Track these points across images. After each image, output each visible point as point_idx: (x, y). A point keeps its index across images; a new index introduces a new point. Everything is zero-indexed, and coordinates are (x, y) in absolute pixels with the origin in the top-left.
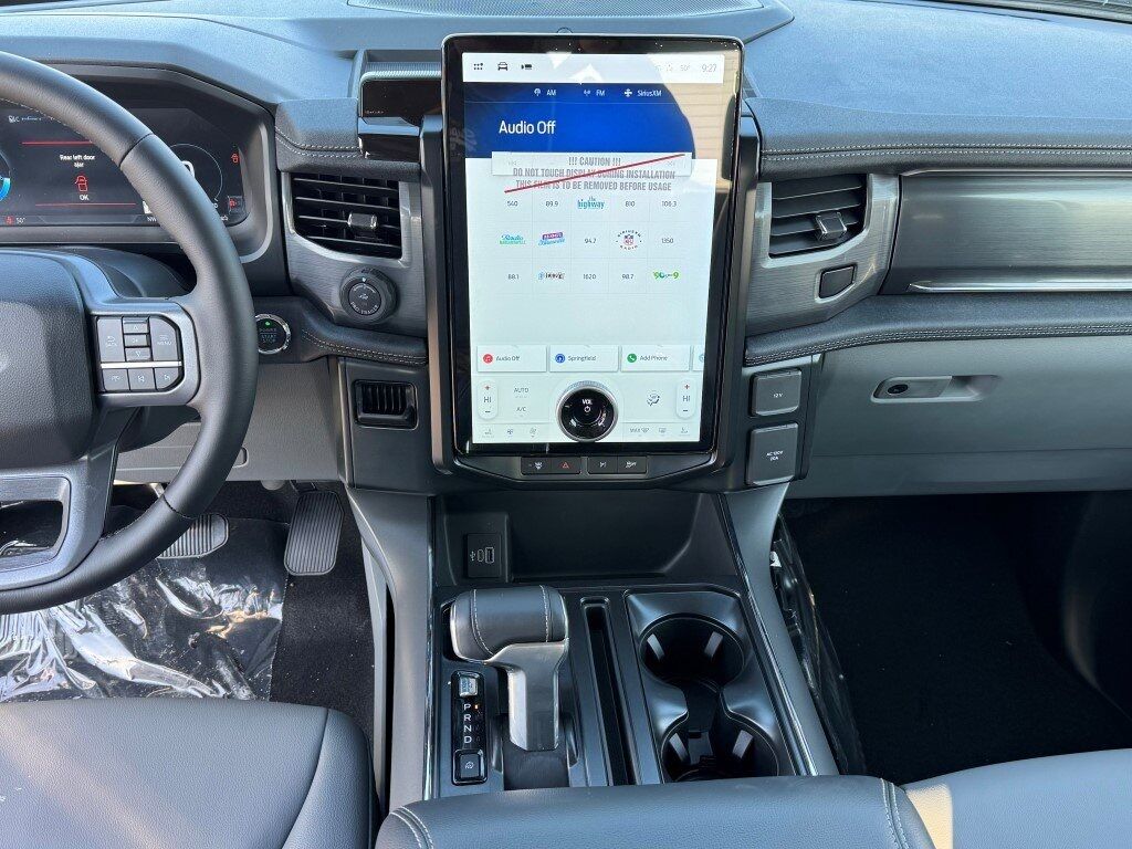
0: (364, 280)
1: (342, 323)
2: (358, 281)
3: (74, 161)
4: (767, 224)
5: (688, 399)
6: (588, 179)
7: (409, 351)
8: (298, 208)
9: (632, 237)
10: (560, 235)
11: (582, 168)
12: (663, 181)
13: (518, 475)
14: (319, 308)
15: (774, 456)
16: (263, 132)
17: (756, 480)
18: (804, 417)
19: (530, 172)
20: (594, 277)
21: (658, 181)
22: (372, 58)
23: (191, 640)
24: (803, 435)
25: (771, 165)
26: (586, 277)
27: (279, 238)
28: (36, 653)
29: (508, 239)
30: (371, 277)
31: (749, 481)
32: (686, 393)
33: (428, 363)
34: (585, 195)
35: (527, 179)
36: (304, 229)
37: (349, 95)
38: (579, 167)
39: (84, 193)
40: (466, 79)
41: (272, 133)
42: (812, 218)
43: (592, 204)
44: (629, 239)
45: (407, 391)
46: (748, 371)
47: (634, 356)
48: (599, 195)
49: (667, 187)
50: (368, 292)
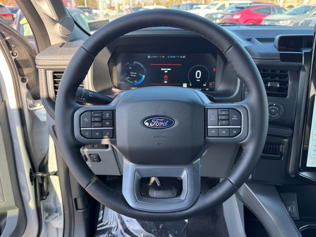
0: (274, 105)
2: (272, 105)
3: (164, 71)
23: (161, 227)
28: (114, 227)
30: (277, 103)
39: (166, 81)
50: (275, 109)
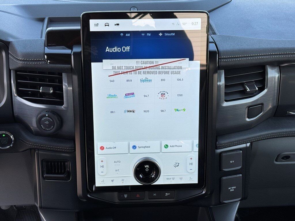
0: (47, 115)
1: (37, 134)
2: (45, 116)
4: (223, 87)
5: (192, 164)
6: (144, 70)
7: (66, 146)
8: (18, 85)
9: (164, 94)
10: (133, 94)
11: (142, 65)
12: (177, 70)
13: (117, 200)
14: (27, 128)
15: (232, 189)
16: (4, 54)
17: (225, 201)
18: (244, 171)
19: (119, 68)
20: (148, 111)
21: (175, 70)
22: (52, 21)
24: (245, 179)
25: (223, 62)
26: (145, 111)
27: (10, 98)
29: (110, 96)
30: (50, 114)
31: (221, 201)
32: (191, 161)
33: (75, 151)
34: (143, 76)
35: (118, 70)
36: (21, 94)
37: (41, 37)
38: (140, 65)
40: (91, 30)
41: (7, 54)
42: (242, 85)
43: (146, 80)
44: (163, 95)
45: (66, 163)
46: (219, 151)
47: (167, 146)
48: (149, 76)
49: (179, 73)
50: (49, 120)
